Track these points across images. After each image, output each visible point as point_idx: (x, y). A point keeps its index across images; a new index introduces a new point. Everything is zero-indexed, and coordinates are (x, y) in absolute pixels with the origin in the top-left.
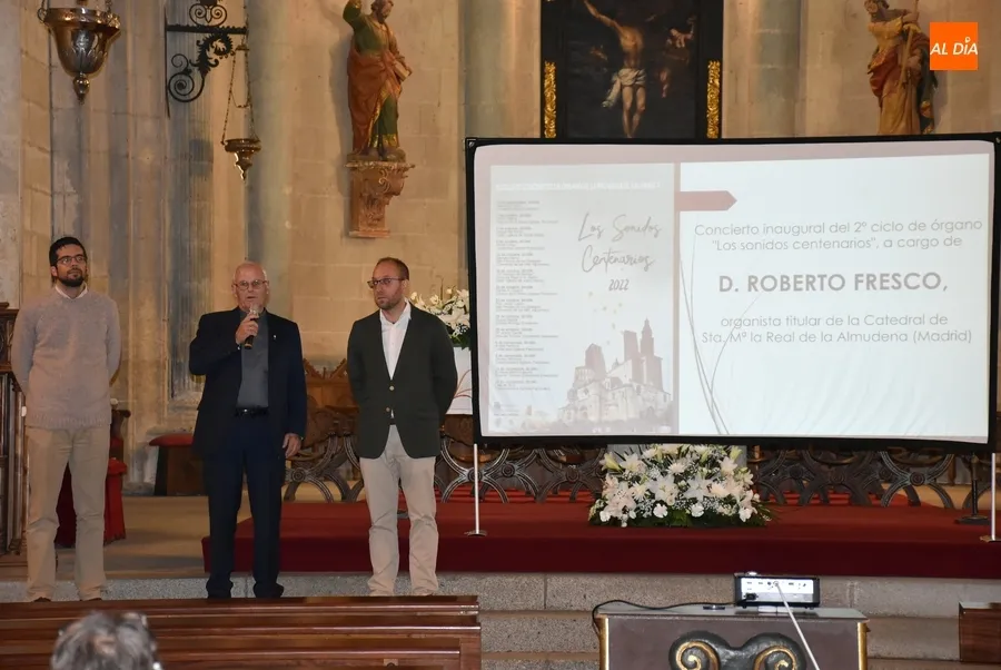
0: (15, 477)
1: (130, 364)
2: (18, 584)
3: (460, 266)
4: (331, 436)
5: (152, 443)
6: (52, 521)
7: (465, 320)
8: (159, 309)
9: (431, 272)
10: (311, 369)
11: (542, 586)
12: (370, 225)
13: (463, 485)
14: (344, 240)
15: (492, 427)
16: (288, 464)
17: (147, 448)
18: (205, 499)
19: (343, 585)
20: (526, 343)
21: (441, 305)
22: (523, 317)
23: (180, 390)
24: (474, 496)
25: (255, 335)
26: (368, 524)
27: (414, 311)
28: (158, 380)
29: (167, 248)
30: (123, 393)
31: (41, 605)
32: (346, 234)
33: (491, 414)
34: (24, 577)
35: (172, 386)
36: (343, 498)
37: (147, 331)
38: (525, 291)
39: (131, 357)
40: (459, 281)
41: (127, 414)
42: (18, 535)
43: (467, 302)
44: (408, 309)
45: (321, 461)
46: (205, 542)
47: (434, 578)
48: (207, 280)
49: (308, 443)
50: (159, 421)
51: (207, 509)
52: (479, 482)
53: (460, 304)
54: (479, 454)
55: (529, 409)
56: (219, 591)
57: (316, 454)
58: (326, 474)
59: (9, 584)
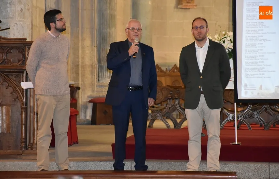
0: (30, 116)
1: (80, 66)
2: (31, 163)
3: (229, 21)
4: (169, 99)
5: (90, 102)
6: (49, 136)
7: (231, 46)
8: (92, 41)
9: (216, 24)
10: (160, 68)
11: (268, 168)
12: (188, 2)
13: (230, 121)
14: (176, 9)
15: (243, 95)
16: (150, 111)
17: (88, 104)
18: (113, 127)
19: (175, 165)
20: (260, 56)
21: (220, 39)
22: (259, 44)
23: (102, 78)
24: (235, 127)
25: (137, 52)
26: (187, 138)
27: (211, 41)
28: (92, 73)
29: (96, 14)
30: (76, 79)
31: (43, 172)
32: (176, 7)
33: (243, 88)
34: (35, 160)
35: (98, 76)
36: (175, 127)
37: (87, 52)
38: (260, 32)
39: (80, 63)
40: (229, 28)
41: (78, 88)
42: (32, 141)
43: (232, 38)
44: (208, 41)
45: (165, 110)
46: (113, 145)
47: (218, 164)
48: (114, 28)
49: (157, 102)
50: (93, 91)
51: (114, 131)
52: (237, 120)
53: (229, 38)
54: (237, 107)
55: (261, 86)
56: (119, 168)
57: (163, 107)
58: (167, 116)
59: (28, 163)
